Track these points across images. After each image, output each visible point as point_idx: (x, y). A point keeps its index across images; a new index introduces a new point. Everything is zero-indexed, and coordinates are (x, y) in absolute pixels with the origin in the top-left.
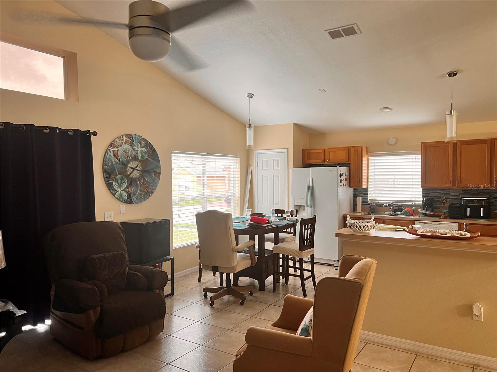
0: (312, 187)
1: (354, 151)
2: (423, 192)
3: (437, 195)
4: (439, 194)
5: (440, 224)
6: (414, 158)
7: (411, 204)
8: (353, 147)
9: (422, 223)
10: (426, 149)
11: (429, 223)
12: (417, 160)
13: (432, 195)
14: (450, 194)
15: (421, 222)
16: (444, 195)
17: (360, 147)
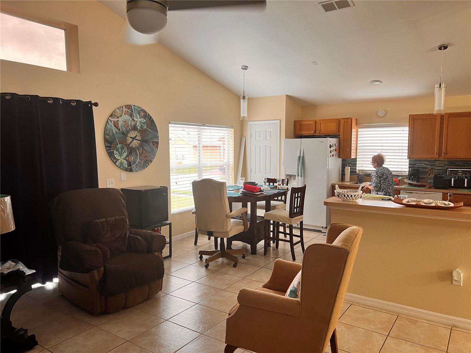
0: (303, 157)
1: (344, 122)
2: (409, 162)
3: (423, 166)
4: (425, 165)
5: (425, 194)
6: (402, 130)
7: (398, 174)
8: (343, 119)
9: (408, 192)
10: (414, 121)
12: (404, 132)
13: (418, 166)
14: (435, 165)
15: (406, 192)
16: (430, 166)
17: (350, 118)
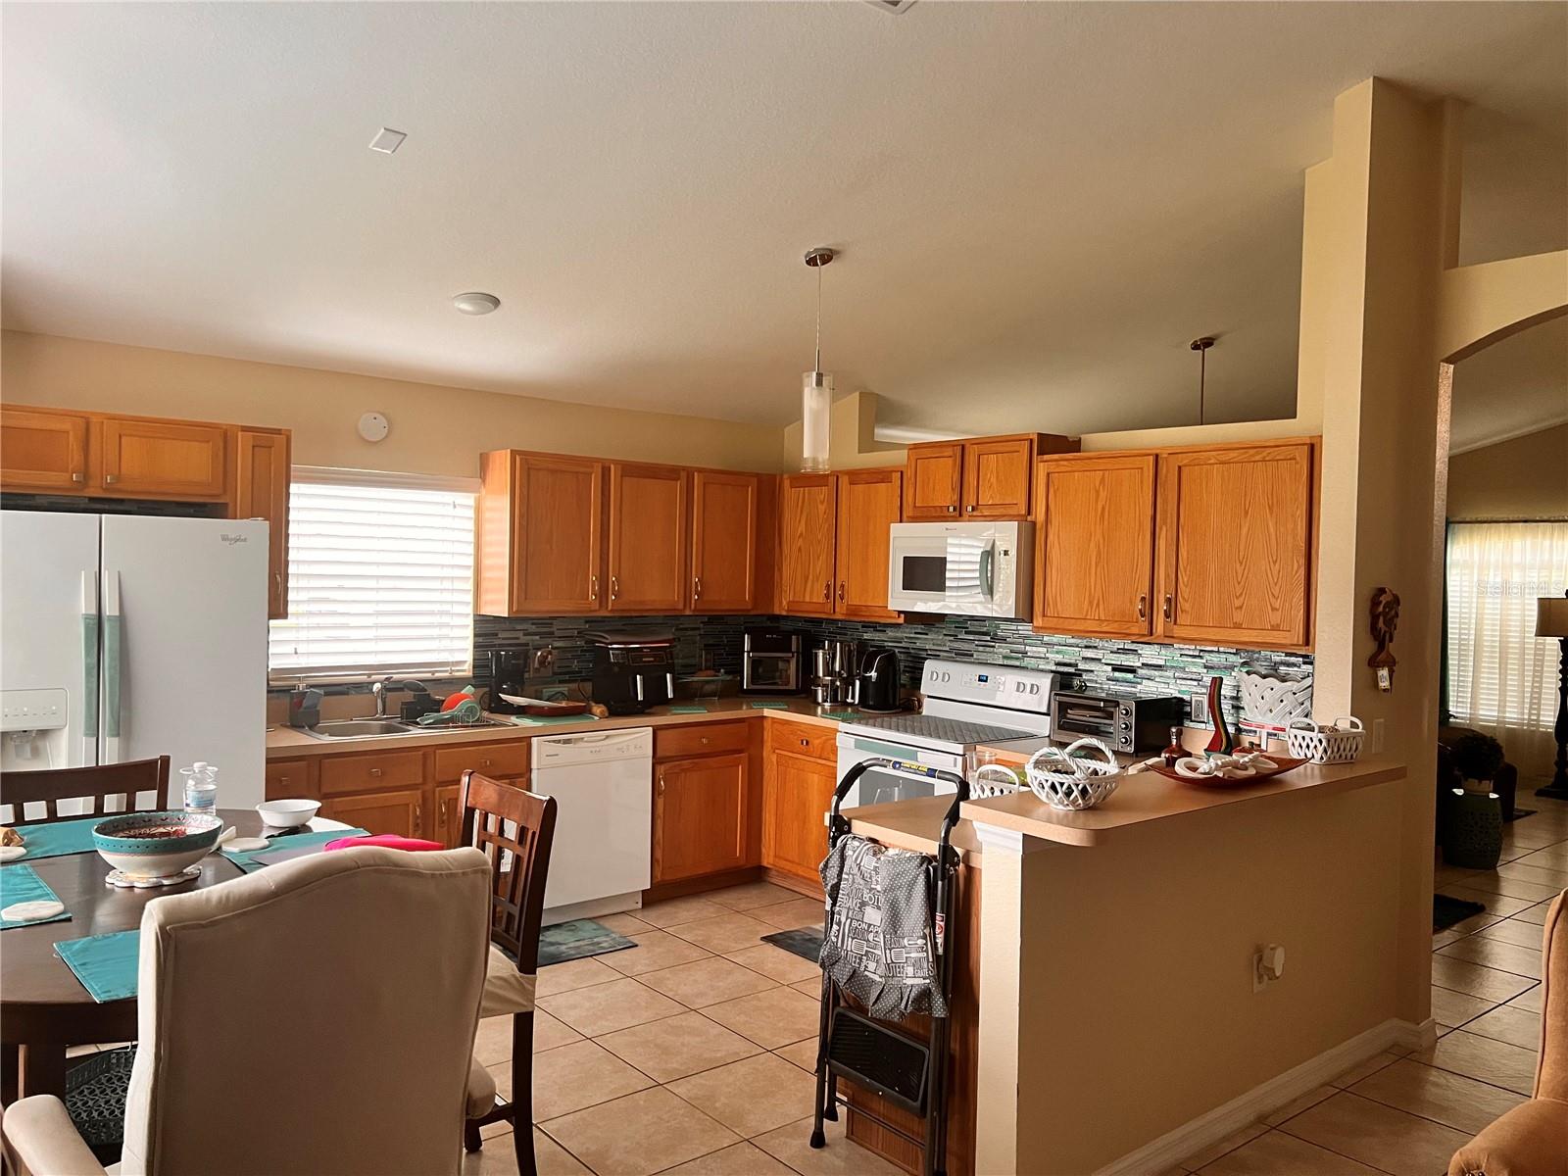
1: (253, 447)
3: (518, 638)
4: (525, 635)
6: (449, 504)
10: (529, 475)
11: (577, 740)
12: (459, 511)
15: (554, 741)
17: (278, 432)
